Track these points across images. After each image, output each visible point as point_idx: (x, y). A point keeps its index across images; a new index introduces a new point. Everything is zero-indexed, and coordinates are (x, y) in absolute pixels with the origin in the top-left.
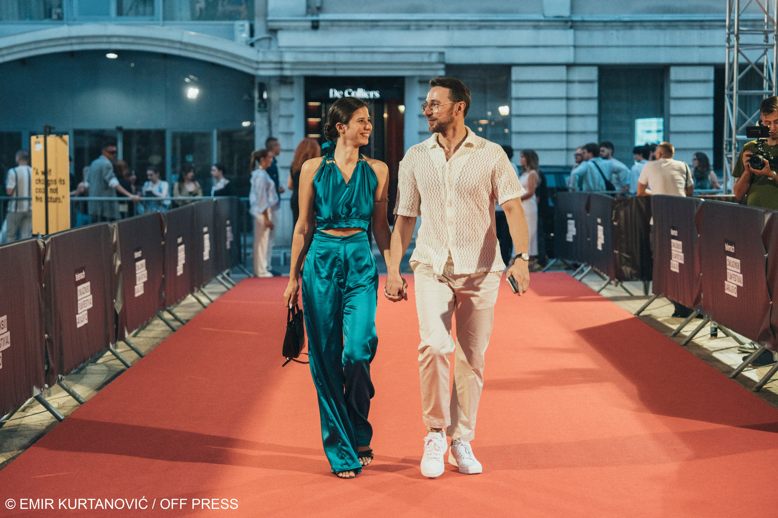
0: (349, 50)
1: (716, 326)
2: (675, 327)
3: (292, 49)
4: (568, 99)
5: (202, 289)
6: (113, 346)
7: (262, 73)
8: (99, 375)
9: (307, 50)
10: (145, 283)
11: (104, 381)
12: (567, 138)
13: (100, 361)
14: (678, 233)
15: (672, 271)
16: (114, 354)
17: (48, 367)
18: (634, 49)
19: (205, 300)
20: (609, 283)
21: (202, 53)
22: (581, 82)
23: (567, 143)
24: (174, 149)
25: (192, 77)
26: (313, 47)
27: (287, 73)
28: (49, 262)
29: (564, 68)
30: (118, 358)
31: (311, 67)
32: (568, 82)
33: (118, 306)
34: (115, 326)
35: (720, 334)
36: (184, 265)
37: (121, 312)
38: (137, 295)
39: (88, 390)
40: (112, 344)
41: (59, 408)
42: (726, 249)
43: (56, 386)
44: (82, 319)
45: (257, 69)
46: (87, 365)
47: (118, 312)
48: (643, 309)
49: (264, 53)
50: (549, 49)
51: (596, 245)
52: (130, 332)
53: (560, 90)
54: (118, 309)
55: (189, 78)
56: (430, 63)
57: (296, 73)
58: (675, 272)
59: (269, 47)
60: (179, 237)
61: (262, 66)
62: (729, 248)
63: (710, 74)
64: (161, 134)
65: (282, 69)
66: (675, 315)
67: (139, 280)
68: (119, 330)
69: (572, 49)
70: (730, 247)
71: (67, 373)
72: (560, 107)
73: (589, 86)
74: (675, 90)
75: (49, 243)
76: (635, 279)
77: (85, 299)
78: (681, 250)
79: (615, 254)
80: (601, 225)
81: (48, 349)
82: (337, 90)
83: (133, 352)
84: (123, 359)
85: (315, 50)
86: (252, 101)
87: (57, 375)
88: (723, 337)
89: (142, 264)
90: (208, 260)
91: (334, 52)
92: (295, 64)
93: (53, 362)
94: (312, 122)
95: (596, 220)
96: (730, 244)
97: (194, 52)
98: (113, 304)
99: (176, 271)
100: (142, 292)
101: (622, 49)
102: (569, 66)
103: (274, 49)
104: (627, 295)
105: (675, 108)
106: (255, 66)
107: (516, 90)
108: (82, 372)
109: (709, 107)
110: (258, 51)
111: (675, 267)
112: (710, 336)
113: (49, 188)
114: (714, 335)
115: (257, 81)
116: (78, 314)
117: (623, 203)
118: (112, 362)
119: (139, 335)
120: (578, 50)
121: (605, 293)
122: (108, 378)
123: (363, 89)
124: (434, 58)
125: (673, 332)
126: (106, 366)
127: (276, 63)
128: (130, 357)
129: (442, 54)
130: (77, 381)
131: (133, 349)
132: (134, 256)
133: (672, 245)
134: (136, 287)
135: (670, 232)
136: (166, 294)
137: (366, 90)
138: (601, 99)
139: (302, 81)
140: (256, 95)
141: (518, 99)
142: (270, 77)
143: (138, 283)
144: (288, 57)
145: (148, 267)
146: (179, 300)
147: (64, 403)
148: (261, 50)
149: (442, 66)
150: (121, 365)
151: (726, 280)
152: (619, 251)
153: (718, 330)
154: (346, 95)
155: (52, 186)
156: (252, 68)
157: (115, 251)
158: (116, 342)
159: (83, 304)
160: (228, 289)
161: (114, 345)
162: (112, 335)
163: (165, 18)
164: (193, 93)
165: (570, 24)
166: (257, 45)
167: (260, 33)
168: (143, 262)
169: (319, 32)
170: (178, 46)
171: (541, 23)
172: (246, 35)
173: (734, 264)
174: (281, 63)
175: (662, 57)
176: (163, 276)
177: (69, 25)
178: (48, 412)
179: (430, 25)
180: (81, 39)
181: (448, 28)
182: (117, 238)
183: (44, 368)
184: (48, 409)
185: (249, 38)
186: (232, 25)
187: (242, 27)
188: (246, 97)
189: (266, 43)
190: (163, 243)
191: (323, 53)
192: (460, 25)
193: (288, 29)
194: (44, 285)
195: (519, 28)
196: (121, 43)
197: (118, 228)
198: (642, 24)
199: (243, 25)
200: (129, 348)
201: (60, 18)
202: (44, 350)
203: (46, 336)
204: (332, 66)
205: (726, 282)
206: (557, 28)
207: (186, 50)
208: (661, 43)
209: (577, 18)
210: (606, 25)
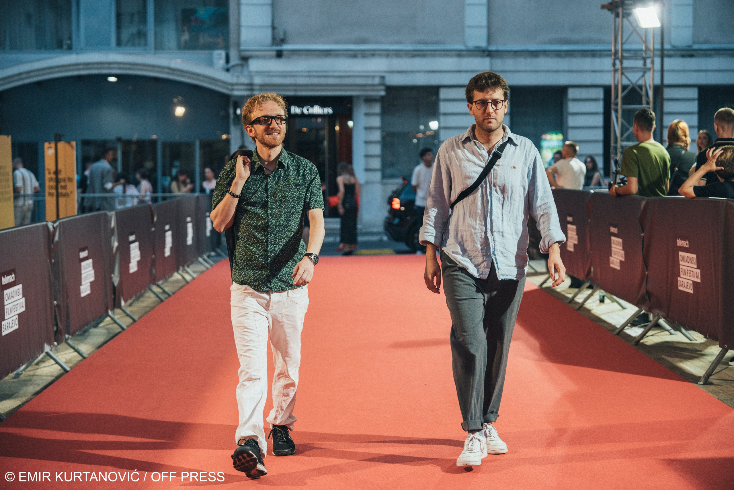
0: (307, 74)
1: (603, 294)
2: (570, 296)
3: (262, 74)
5: (186, 268)
7: (236, 93)
8: (100, 336)
10: (138, 262)
11: (105, 341)
13: (102, 325)
14: (573, 219)
15: (568, 250)
16: (112, 319)
17: (57, 328)
19: (188, 278)
21: (186, 77)
24: (164, 156)
25: (180, 98)
26: (276, 72)
28: (57, 242)
30: (115, 322)
33: (116, 279)
34: (113, 296)
35: (607, 300)
36: (171, 248)
37: (119, 284)
38: (132, 271)
39: (90, 348)
41: (66, 362)
42: (611, 231)
43: (64, 345)
44: (85, 290)
45: (232, 90)
46: (90, 328)
47: (116, 284)
48: (544, 283)
49: (237, 76)
52: (126, 301)
54: (115, 282)
55: (177, 99)
56: (373, 85)
58: (570, 252)
59: (242, 72)
60: (167, 225)
61: (236, 87)
62: (613, 230)
63: (600, 93)
64: (153, 143)
65: (252, 90)
66: (571, 286)
67: (134, 258)
68: (116, 300)
71: (73, 334)
74: (572, 107)
75: (57, 226)
77: (88, 273)
78: (575, 233)
81: (57, 314)
82: (298, 107)
83: (128, 317)
84: (120, 323)
85: (279, 74)
86: (227, 116)
87: (64, 335)
88: (609, 303)
89: (136, 247)
90: (190, 245)
91: (295, 76)
92: (264, 86)
93: (61, 324)
96: (614, 227)
97: (181, 76)
98: (111, 278)
99: (163, 253)
100: (136, 269)
101: (528, 73)
103: (246, 73)
105: (572, 121)
106: (230, 87)
107: (443, 107)
108: (87, 334)
109: (599, 121)
110: (233, 75)
111: (570, 248)
112: (598, 302)
113: (60, 185)
114: (602, 301)
115: (232, 100)
116: (81, 285)
118: (111, 326)
119: (133, 305)
122: (107, 339)
123: (319, 106)
124: (377, 81)
125: (568, 300)
126: (107, 329)
127: (247, 85)
128: (125, 322)
129: (383, 78)
130: (81, 341)
131: (128, 315)
132: (128, 239)
133: (568, 229)
134: (131, 265)
135: (567, 218)
136: (156, 271)
137: (321, 107)
140: (231, 111)
141: (445, 114)
142: (242, 97)
143: (132, 261)
144: (257, 80)
145: (141, 248)
146: (167, 277)
147: (70, 359)
148: (235, 74)
149: (383, 88)
150: (118, 328)
151: (611, 256)
153: (605, 298)
154: (305, 111)
155: (62, 184)
156: (227, 89)
157: (113, 234)
158: (114, 309)
159: (86, 278)
160: (207, 269)
161: (112, 312)
162: (111, 304)
163: (156, 48)
164: (180, 111)
165: (486, 53)
166: (232, 70)
167: (234, 60)
168: (137, 244)
169: (282, 61)
170: (167, 70)
171: (463, 53)
172: (222, 62)
173: (617, 243)
174: (251, 85)
175: (561, 80)
176: (153, 256)
177: (77, 53)
178: (57, 365)
179: (373, 54)
180: (87, 65)
181: (388, 56)
182: (114, 224)
183: (53, 328)
184: (57, 362)
185: (225, 64)
186: (211, 54)
187: (219, 55)
188: (222, 113)
189: (239, 69)
190: (153, 229)
191: (285, 76)
192: (398, 54)
193: (257, 57)
194: (53, 261)
195: (445, 56)
196: (119, 68)
197: (115, 216)
198: (545, 53)
199: (220, 54)
200: (125, 315)
201: (70, 48)
202: (53, 313)
203: (55, 302)
204: (293, 88)
205: (611, 258)
206: (476, 56)
207: (174, 74)
208: (561, 68)
209: (492, 48)
210: (516, 54)
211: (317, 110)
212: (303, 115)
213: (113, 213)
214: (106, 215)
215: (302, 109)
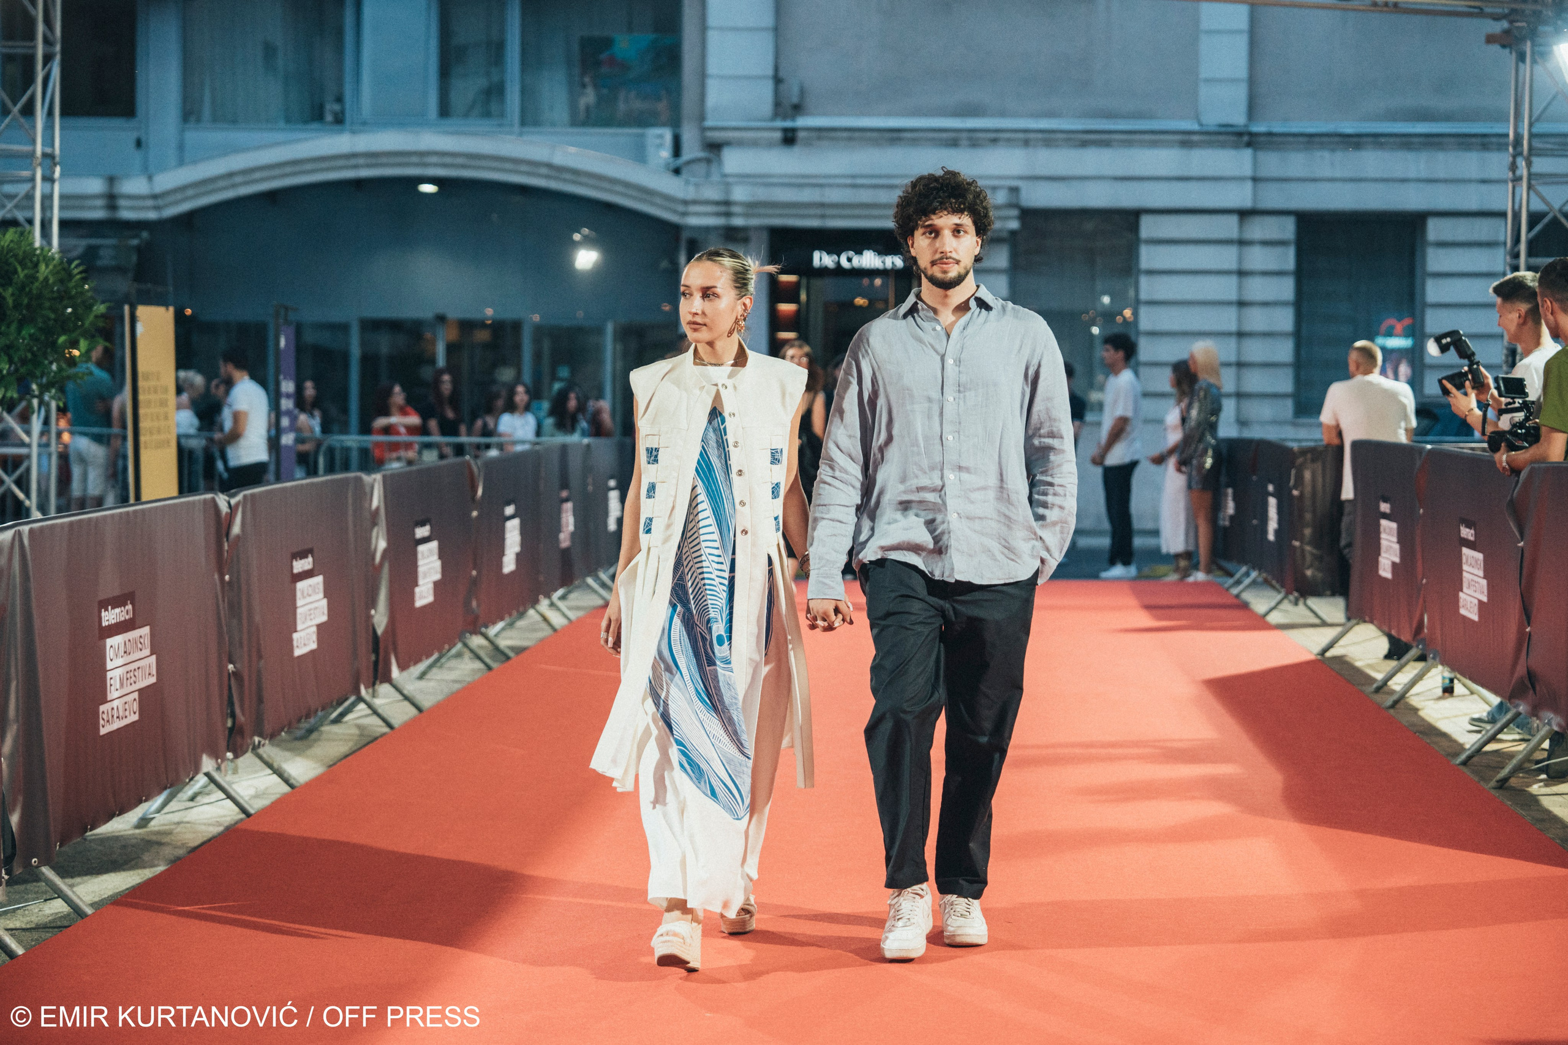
0: (849, 181)
1: (1452, 675)
2: (1379, 676)
3: (751, 180)
4: (1241, 273)
5: (555, 600)
6: (367, 692)
7: (693, 221)
8: (341, 743)
9: (775, 180)
10: (436, 584)
12: (1239, 343)
13: (349, 718)
14: (1392, 509)
15: (1380, 577)
16: (370, 706)
17: (234, 723)
18: (1363, 185)
19: (557, 620)
20: (1285, 597)
21: (586, 185)
22: (1265, 243)
23: (1239, 352)
24: (537, 356)
25: (586, 231)
26: (781, 176)
27: (738, 222)
28: (238, 537)
29: (1234, 220)
30: (375, 712)
31: (778, 211)
32: (1242, 243)
33: (380, 618)
34: (373, 656)
35: (1458, 688)
36: (518, 555)
37: (386, 632)
38: (419, 603)
39: (314, 769)
40: (366, 688)
41: (251, 797)
42: (1462, 535)
43: (248, 758)
44: (305, 641)
45: (684, 214)
46: (324, 725)
47: (380, 631)
48: (1331, 646)
49: (697, 185)
50: (1207, 185)
51: (1265, 532)
52: (403, 667)
53: (1227, 258)
54: (379, 626)
55: (580, 233)
57: (754, 222)
58: (1385, 579)
59: (708, 175)
60: (508, 504)
61: (693, 208)
62: (1467, 533)
63: (1498, 231)
64: (516, 326)
65: (728, 215)
66: (1388, 656)
67: (425, 576)
68: (381, 666)
69: (1249, 185)
70: (1468, 530)
71: (272, 736)
72: (1227, 288)
73: (1279, 250)
74: (1436, 260)
75: (237, 504)
76: (1328, 593)
77: (312, 606)
78: (1395, 539)
79: (1294, 547)
80: (1273, 495)
81: (234, 691)
82: (828, 254)
83: (406, 703)
84: (385, 715)
85: (786, 180)
87: (252, 737)
88: (1464, 696)
89: (430, 551)
90: (568, 548)
91: (821, 186)
92: (752, 206)
93: (243, 714)
94: (785, 311)
95: (1266, 488)
96: (1468, 526)
97: (574, 182)
98: (369, 617)
99: (500, 565)
100: (430, 599)
101: (1339, 185)
102: (1244, 214)
103: (715, 178)
104: (1317, 621)
105: (1434, 291)
106: (681, 208)
107: (1148, 257)
108: (314, 736)
110: (687, 182)
111: (1385, 571)
112: (1439, 692)
114: (1448, 690)
115: (685, 235)
116: (296, 631)
117: (1309, 456)
118: (366, 721)
119: (428, 676)
120: (1261, 185)
121: (1274, 618)
122: (355, 747)
123: (874, 251)
124: (1003, 198)
125: (1375, 686)
126: (357, 727)
127: (717, 203)
128: (400, 713)
129: (1014, 190)
130: (298, 752)
131: (406, 698)
132: (414, 534)
133: (1382, 529)
134: (417, 590)
135: (1378, 507)
136: (479, 605)
137: (879, 254)
138: (1301, 274)
139: (765, 236)
141: (1151, 272)
142: (707, 229)
143: (421, 582)
144: (740, 194)
145: (443, 554)
147: (267, 788)
148: (692, 179)
149: (1015, 212)
150: (381, 726)
151: (1462, 591)
152: (1302, 543)
153: (1456, 681)
154: (845, 263)
156: (675, 212)
157: (374, 524)
158: (374, 684)
159: (307, 615)
161: (370, 690)
162: (367, 673)
163: (523, 123)
164: (586, 259)
165: (1246, 138)
166: (685, 172)
167: (691, 149)
168: (434, 545)
169: (796, 150)
170: (544, 171)
171: (1195, 138)
172: (666, 153)
173: (1473, 563)
174: (727, 203)
175: (1411, 200)
176: (474, 573)
177: (353, 132)
178: (229, 802)
179: (994, 139)
180: (373, 157)
181: (1026, 143)
182: (379, 502)
183: (224, 723)
184: (229, 796)
185: (672, 160)
186: (642, 135)
187: (659, 139)
188: (664, 264)
189: (701, 168)
190: (475, 514)
191: (800, 186)
192: (1049, 139)
193: (740, 144)
194: (227, 577)
195: (1154, 144)
196: (444, 166)
197: (381, 483)
198: (1377, 140)
199: (661, 136)
200: (401, 697)
201: (339, 120)
202: (226, 692)
203: (231, 667)
204: (819, 211)
205: (1461, 594)
206: (1223, 145)
207: (556, 178)
208: (1412, 174)
209: (1259, 128)
210: (1311, 141)
211: (869, 260)
212: (839, 270)
213: (378, 477)
214: (359, 480)
215: (836, 257)
